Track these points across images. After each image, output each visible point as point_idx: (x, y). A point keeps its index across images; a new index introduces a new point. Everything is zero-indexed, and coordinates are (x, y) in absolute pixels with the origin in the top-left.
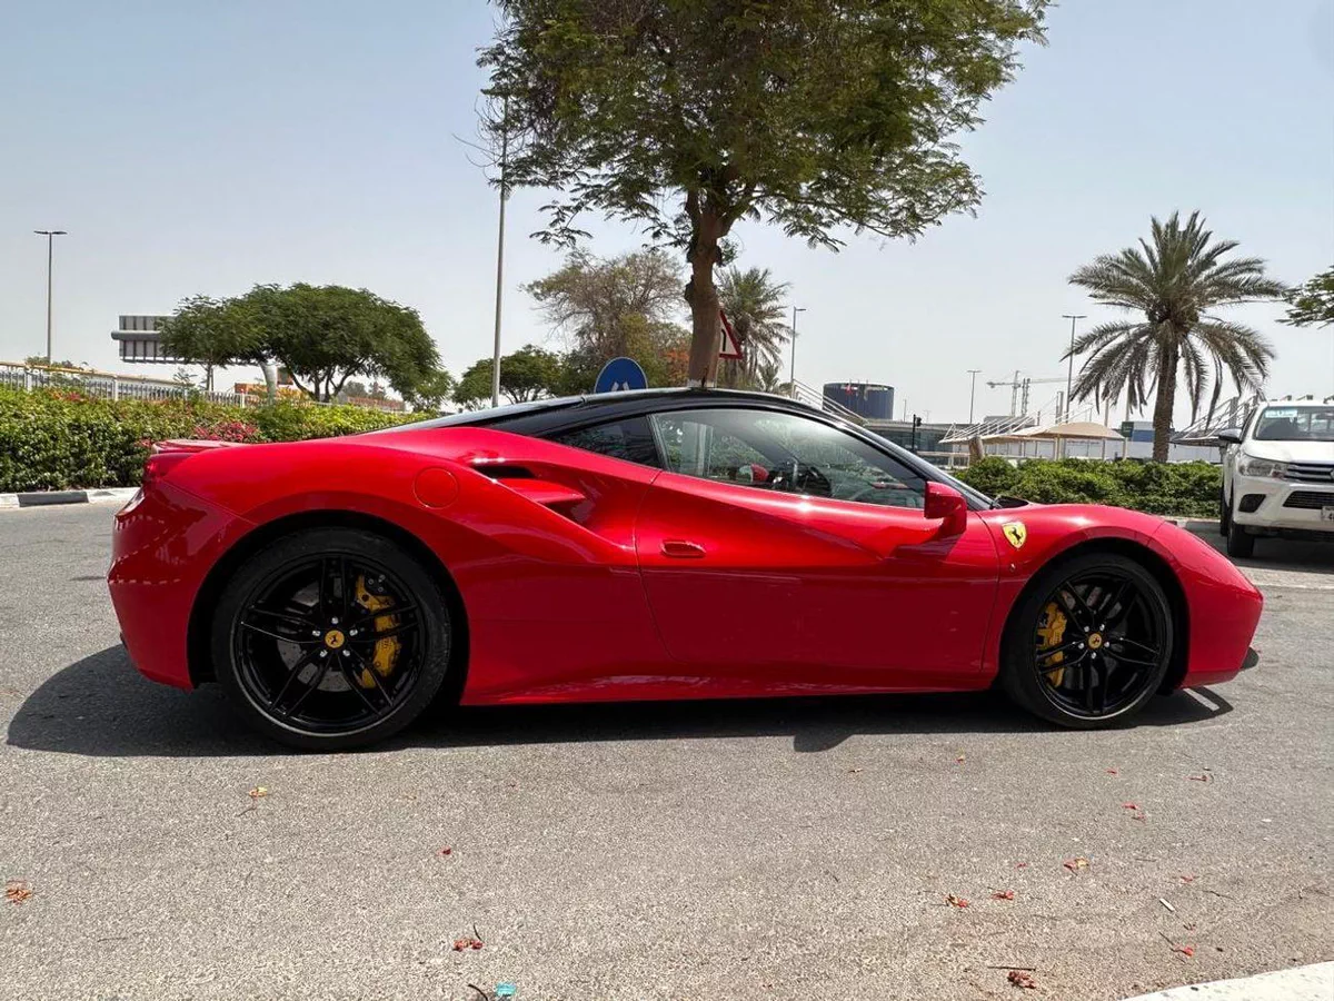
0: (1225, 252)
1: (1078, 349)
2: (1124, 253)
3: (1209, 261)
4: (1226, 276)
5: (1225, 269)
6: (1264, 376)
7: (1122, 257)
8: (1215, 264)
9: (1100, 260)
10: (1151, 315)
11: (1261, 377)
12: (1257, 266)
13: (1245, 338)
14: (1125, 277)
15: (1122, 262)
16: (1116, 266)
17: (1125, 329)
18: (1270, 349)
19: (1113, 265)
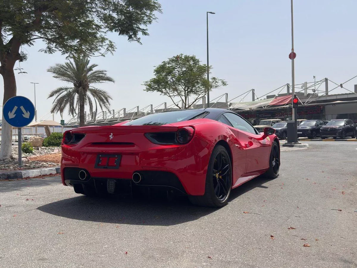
0: (95, 67)
1: (51, 95)
2: (66, 63)
3: (90, 69)
4: (96, 74)
5: (96, 72)
6: (110, 105)
7: (65, 65)
8: (92, 70)
9: (57, 65)
10: (75, 85)
11: (109, 105)
12: (105, 72)
13: (103, 93)
14: (65, 71)
15: (64, 67)
16: (62, 68)
17: (66, 89)
18: (111, 97)
19: (61, 67)
